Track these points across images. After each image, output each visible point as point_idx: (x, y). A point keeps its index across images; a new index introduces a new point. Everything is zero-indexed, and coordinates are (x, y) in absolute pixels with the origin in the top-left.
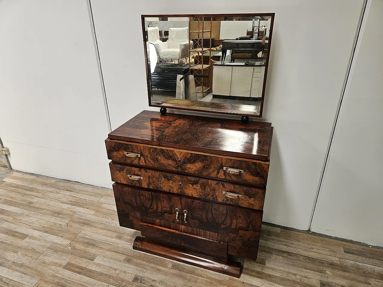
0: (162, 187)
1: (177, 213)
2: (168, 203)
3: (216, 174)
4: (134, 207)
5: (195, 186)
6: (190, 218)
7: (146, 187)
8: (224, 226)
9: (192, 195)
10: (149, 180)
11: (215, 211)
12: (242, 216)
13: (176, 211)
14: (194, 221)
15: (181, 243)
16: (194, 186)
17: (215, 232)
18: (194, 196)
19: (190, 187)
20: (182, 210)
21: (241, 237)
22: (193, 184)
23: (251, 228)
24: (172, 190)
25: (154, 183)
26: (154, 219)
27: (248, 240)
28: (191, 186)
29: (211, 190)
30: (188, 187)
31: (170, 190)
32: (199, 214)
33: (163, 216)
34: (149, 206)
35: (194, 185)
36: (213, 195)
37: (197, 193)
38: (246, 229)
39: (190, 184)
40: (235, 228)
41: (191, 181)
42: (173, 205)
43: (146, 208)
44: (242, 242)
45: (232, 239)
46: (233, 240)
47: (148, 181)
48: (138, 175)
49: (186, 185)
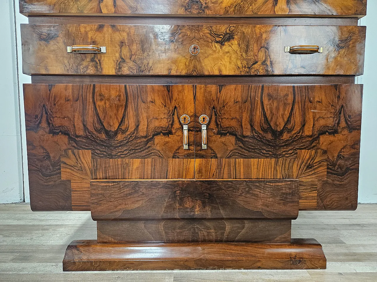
0: (150, 65)
1: (185, 127)
2: (165, 106)
3: (270, 5)
4: (78, 136)
5: (227, 47)
6: (214, 133)
7: (112, 72)
8: (289, 135)
9: (220, 71)
10: (121, 51)
11: (269, 100)
12: (323, 97)
13: (182, 122)
14: (223, 139)
15: (193, 208)
16: (224, 47)
17: (271, 157)
18: (225, 72)
19: (215, 51)
20: (195, 116)
21: (325, 152)
22: (222, 43)
23: (343, 124)
24: (174, 67)
25: (133, 57)
26: (127, 161)
27: (339, 157)
28: (218, 46)
29: (261, 47)
30: (211, 52)
31: (170, 70)
32: (236, 118)
33: (149, 147)
34: (116, 126)
35: (226, 43)
36: (265, 61)
37: (230, 63)
38: (334, 132)
39: (217, 42)
40: (311, 133)
41: (218, 36)
42: (175, 107)
43: (107, 133)
44: (328, 165)
45: (306, 163)
46: (308, 167)
47: (117, 55)
48: (94, 43)
49: (208, 47)
